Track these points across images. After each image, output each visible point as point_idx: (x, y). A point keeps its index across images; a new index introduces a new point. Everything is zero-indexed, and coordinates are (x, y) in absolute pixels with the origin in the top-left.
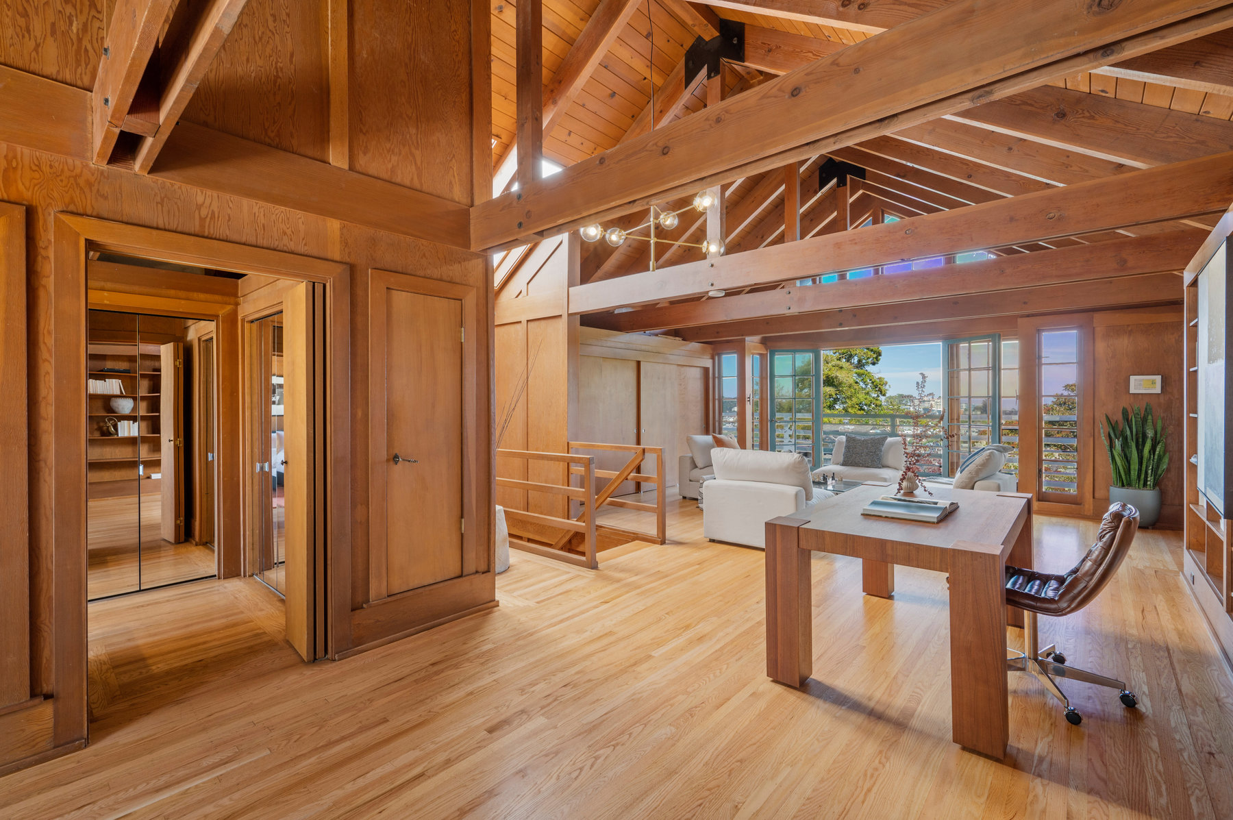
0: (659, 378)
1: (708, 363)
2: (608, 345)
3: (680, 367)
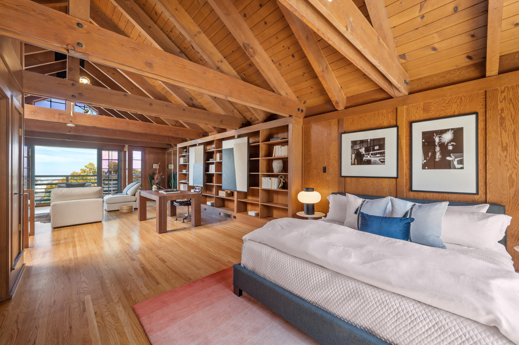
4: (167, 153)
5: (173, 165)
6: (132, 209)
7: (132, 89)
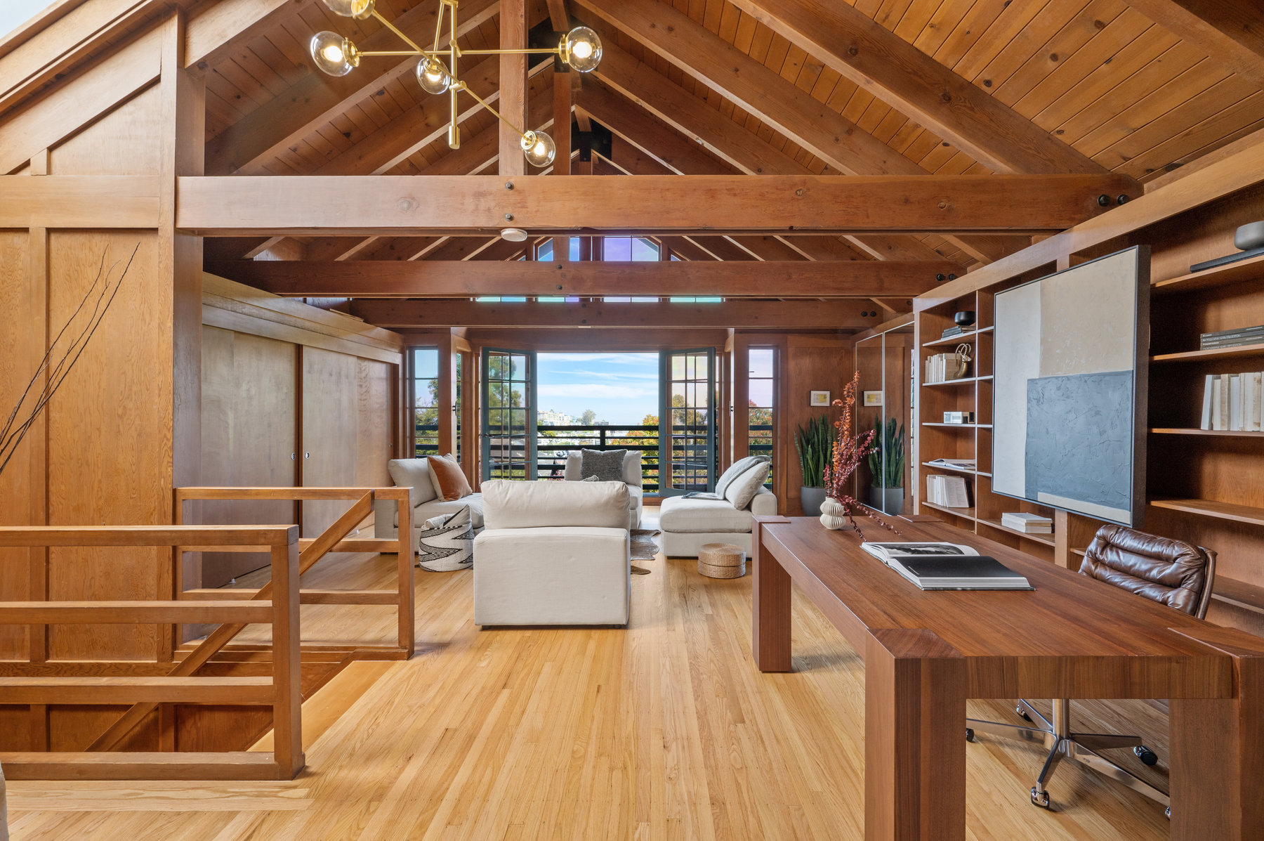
0: (331, 375)
1: (396, 358)
2: (245, 310)
3: (360, 361)
4: (862, 351)
5: (882, 394)
6: (737, 566)
7: (737, 70)
